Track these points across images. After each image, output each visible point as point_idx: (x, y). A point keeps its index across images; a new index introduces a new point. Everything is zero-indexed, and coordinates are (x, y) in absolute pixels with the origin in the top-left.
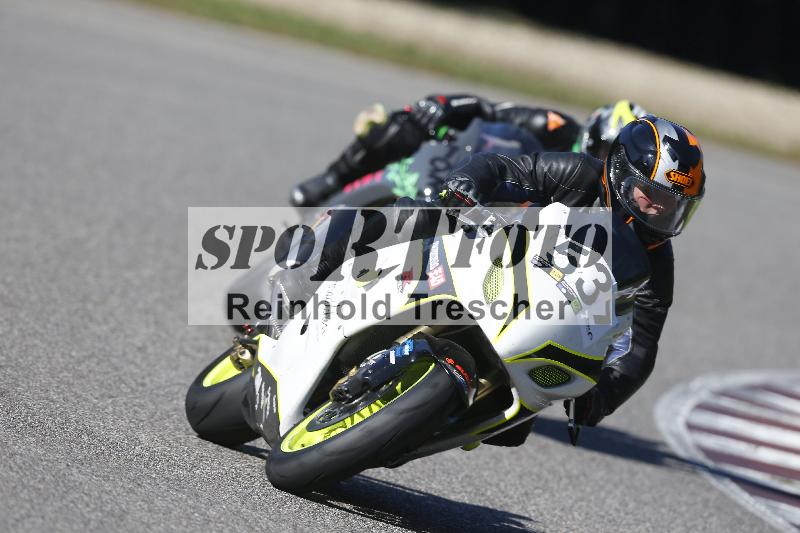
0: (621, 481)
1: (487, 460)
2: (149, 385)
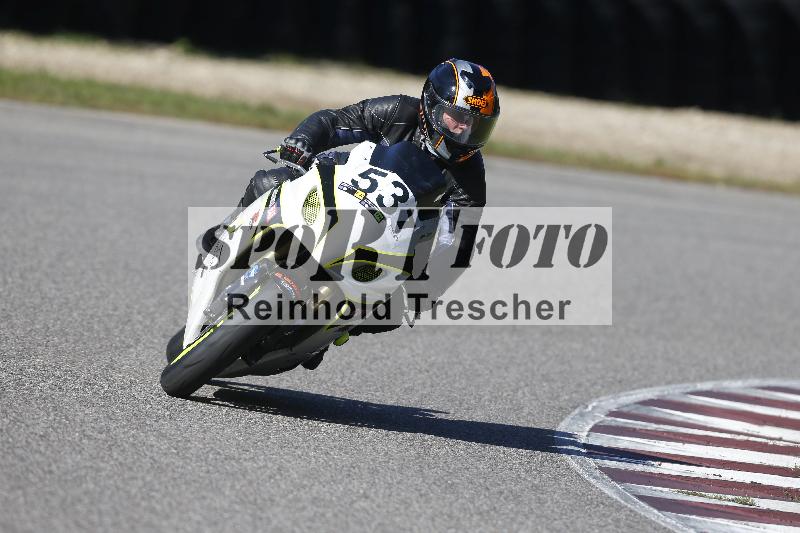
0: (532, 511)
1: (397, 506)
2: (56, 472)
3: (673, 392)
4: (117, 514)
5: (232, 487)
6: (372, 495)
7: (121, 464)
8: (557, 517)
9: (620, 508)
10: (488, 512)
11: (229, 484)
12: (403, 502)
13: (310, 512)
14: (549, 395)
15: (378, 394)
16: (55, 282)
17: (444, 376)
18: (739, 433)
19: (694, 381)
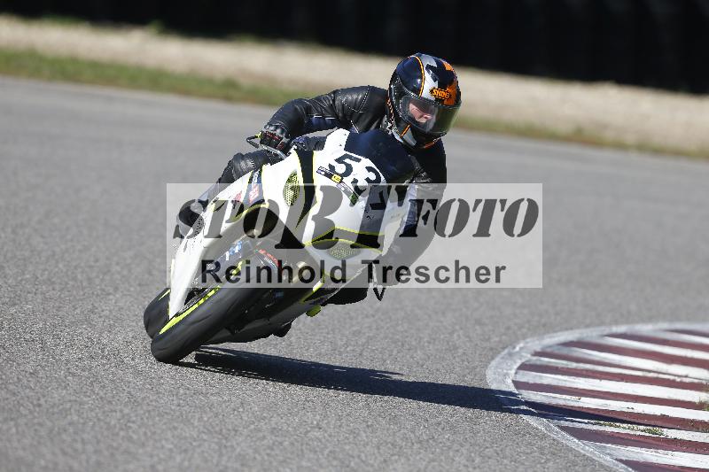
0: (466, 440)
1: (347, 435)
2: (45, 405)
3: (591, 334)
4: (98, 442)
5: (200, 419)
6: (324, 425)
7: (101, 398)
9: (544, 437)
11: (197, 416)
12: (352, 432)
13: (269, 441)
14: (482, 337)
15: (329, 336)
16: (42, 237)
17: (388, 320)
18: (650, 371)
19: (610, 324)
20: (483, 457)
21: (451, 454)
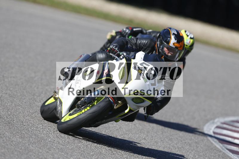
0: (194, 149)
6: (147, 139)
8: (201, 152)
9: (220, 151)
10: (181, 148)
12: (156, 142)
20: (199, 156)
21: (188, 153)
